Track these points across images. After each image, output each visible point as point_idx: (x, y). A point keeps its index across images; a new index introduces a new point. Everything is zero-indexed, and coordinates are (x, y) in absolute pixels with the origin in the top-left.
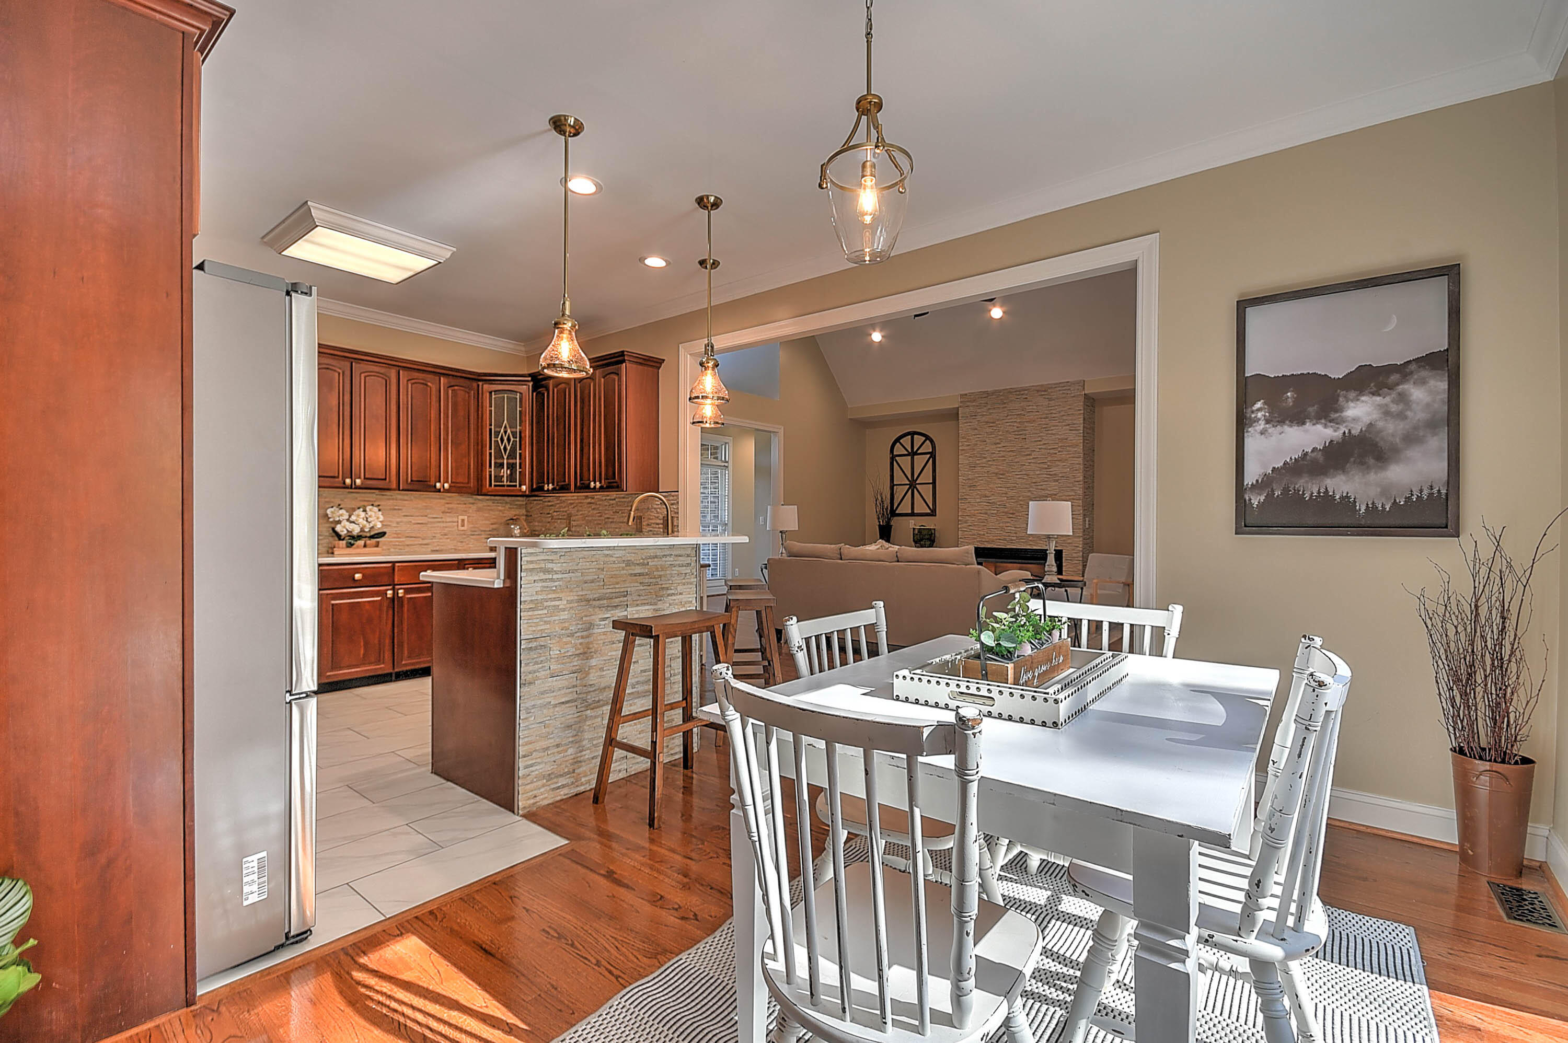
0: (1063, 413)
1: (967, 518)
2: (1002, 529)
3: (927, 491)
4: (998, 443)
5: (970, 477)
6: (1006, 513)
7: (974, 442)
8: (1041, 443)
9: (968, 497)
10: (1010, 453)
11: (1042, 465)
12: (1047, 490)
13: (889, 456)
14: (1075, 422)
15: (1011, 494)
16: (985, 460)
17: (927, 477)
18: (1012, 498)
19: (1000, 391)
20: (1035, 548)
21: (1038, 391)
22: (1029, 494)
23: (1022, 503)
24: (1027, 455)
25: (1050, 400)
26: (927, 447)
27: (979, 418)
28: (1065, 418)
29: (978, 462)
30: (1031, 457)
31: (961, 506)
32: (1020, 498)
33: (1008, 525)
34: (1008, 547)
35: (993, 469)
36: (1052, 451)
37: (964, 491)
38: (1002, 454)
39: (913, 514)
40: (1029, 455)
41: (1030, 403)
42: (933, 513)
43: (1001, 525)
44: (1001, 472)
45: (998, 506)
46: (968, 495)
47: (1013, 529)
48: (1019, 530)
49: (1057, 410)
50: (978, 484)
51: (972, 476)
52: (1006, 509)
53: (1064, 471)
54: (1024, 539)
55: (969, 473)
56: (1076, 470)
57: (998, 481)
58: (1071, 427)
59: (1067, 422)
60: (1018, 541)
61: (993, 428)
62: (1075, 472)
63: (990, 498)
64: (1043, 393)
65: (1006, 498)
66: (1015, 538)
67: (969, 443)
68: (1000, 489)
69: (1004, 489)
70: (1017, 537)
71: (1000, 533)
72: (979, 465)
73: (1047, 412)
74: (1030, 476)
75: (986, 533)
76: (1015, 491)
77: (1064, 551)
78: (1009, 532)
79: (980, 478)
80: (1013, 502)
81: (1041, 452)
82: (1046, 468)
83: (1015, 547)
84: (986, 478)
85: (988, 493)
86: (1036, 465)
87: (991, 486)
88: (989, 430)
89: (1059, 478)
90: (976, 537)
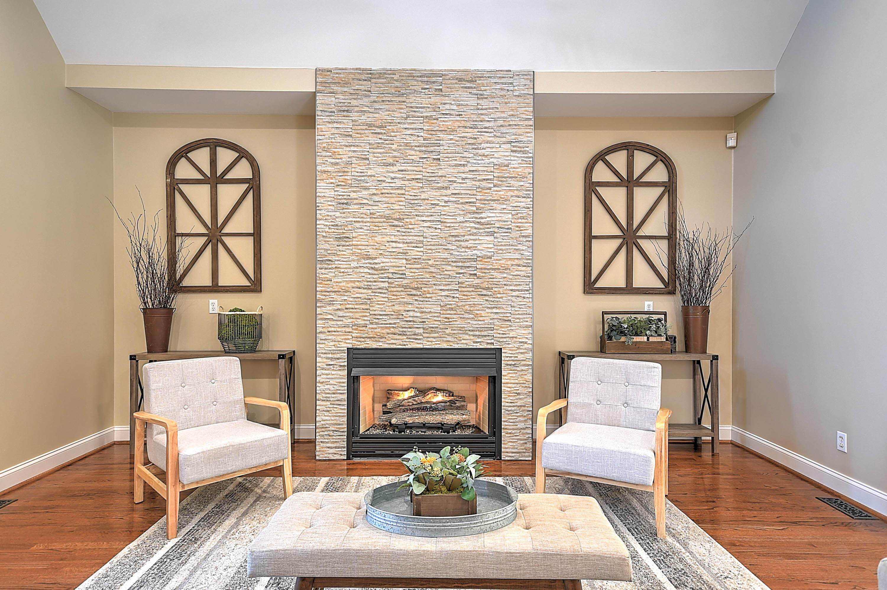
0: (501, 123)
1: (333, 295)
2: (398, 314)
3: (243, 247)
4: (389, 165)
5: (339, 221)
6: (405, 287)
7: (345, 159)
9: (334, 258)
10: (413, 183)
11: (467, 207)
12: (475, 248)
14: (520, 138)
15: (414, 253)
16: (365, 192)
17: (243, 222)
18: (416, 261)
19: (393, 72)
20: (457, 346)
21: (460, 80)
22: (446, 255)
23: (432, 269)
24: (443, 188)
25: (480, 97)
26: (244, 170)
27: (354, 116)
28: (504, 130)
29: (353, 195)
30: (449, 192)
31: (322, 273)
32: (430, 262)
33: (410, 307)
34: (409, 346)
35: (381, 209)
36: (484, 184)
37: (327, 246)
38: (399, 183)
39: (214, 289)
40: (446, 188)
41: (446, 100)
42: (255, 287)
43: (397, 308)
44: (397, 216)
45: (391, 276)
46: (334, 254)
47: (418, 314)
48: (428, 316)
49: (492, 116)
50: (354, 235)
51: (343, 220)
52: (406, 281)
53: (504, 219)
54: (438, 332)
55: (338, 214)
56: (523, 218)
57: (389, 230)
58: (514, 147)
59: (509, 138)
60: (427, 335)
61: (380, 136)
62: (520, 221)
63: (376, 261)
64: (468, 85)
65: (404, 261)
66: (421, 331)
67: (337, 161)
68: (394, 245)
69: (401, 245)
70: (423, 328)
71: (395, 324)
72: (355, 201)
73: (475, 117)
74: (448, 225)
75: (368, 322)
76: (422, 249)
77: (503, 351)
78: (411, 319)
79: (358, 225)
80: (417, 269)
81: (465, 185)
82: (474, 213)
83: (421, 346)
84: (368, 224)
85: (372, 252)
86: (456, 206)
87: (379, 239)
88: (373, 139)
89: (496, 230)
90: (350, 330)
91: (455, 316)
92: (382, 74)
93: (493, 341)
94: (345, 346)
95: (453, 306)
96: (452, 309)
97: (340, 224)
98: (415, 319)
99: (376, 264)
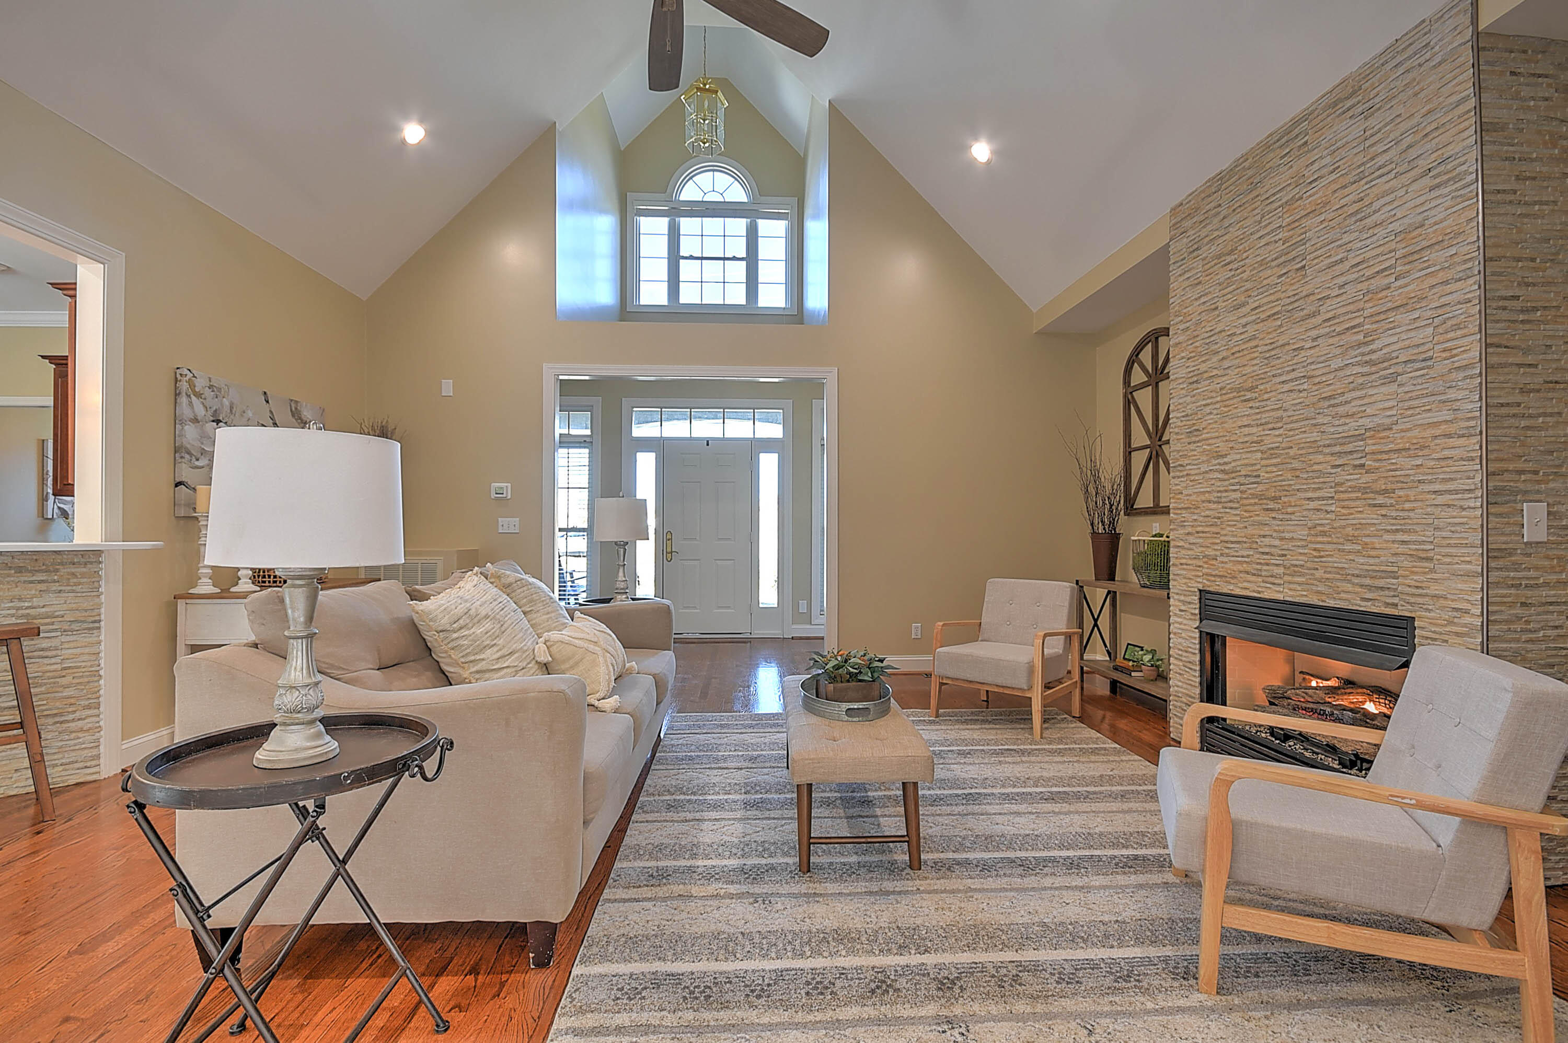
0: (1409, 140)
1: (1185, 514)
2: (1252, 542)
4: (1243, 305)
5: (1190, 409)
6: (1261, 497)
7: (1195, 317)
8: (1347, 265)
10: (1267, 323)
11: (1348, 337)
12: (1363, 414)
13: (1121, 390)
15: (1271, 439)
16: (1215, 359)
18: (1271, 453)
19: (1245, 158)
21: (1337, 103)
22: (1315, 436)
23: (1296, 464)
24: (1310, 316)
25: (1369, 112)
27: (1204, 251)
28: (1414, 153)
29: (1203, 367)
30: (1318, 320)
32: (1292, 452)
33: (1266, 531)
34: (1266, 596)
35: (1234, 378)
36: (1378, 282)
38: (1250, 330)
40: (1315, 314)
41: (1315, 155)
43: (1250, 531)
44: (1249, 384)
45: (1242, 480)
46: (1185, 456)
47: (1277, 543)
48: (1290, 545)
49: (1392, 136)
50: (1204, 424)
51: (1193, 406)
52: (1261, 487)
53: (1416, 341)
54: (1302, 575)
55: (1188, 399)
56: (1457, 327)
57: (1243, 410)
58: (1434, 177)
59: (1423, 164)
60: (1290, 578)
61: (1230, 267)
62: (1452, 335)
63: (1225, 460)
64: (1349, 103)
65: (1259, 455)
66: (1281, 570)
67: (1188, 325)
68: (1246, 430)
69: (1254, 430)
70: (1285, 567)
71: (1248, 556)
72: (1206, 375)
73: (1360, 159)
74: (1317, 380)
75: (1218, 553)
76: (1281, 431)
77: (1416, 624)
78: (1267, 550)
79: (1208, 410)
80: (1275, 465)
81: (1344, 297)
82: (1360, 345)
83: (1280, 597)
84: (1217, 406)
85: (1223, 447)
86: (1331, 341)
87: (1229, 425)
88: (1224, 274)
89: (1400, 369)
90: (1201, 563)
91: (1328, 547)
92: (1231, 171)
93: (1396, 600)
94: (1196, 586)
95: (1326, 529)
96: (1323, 534)
97: (1190, 412)
98: (1273, 550)
99: (1225, 463)
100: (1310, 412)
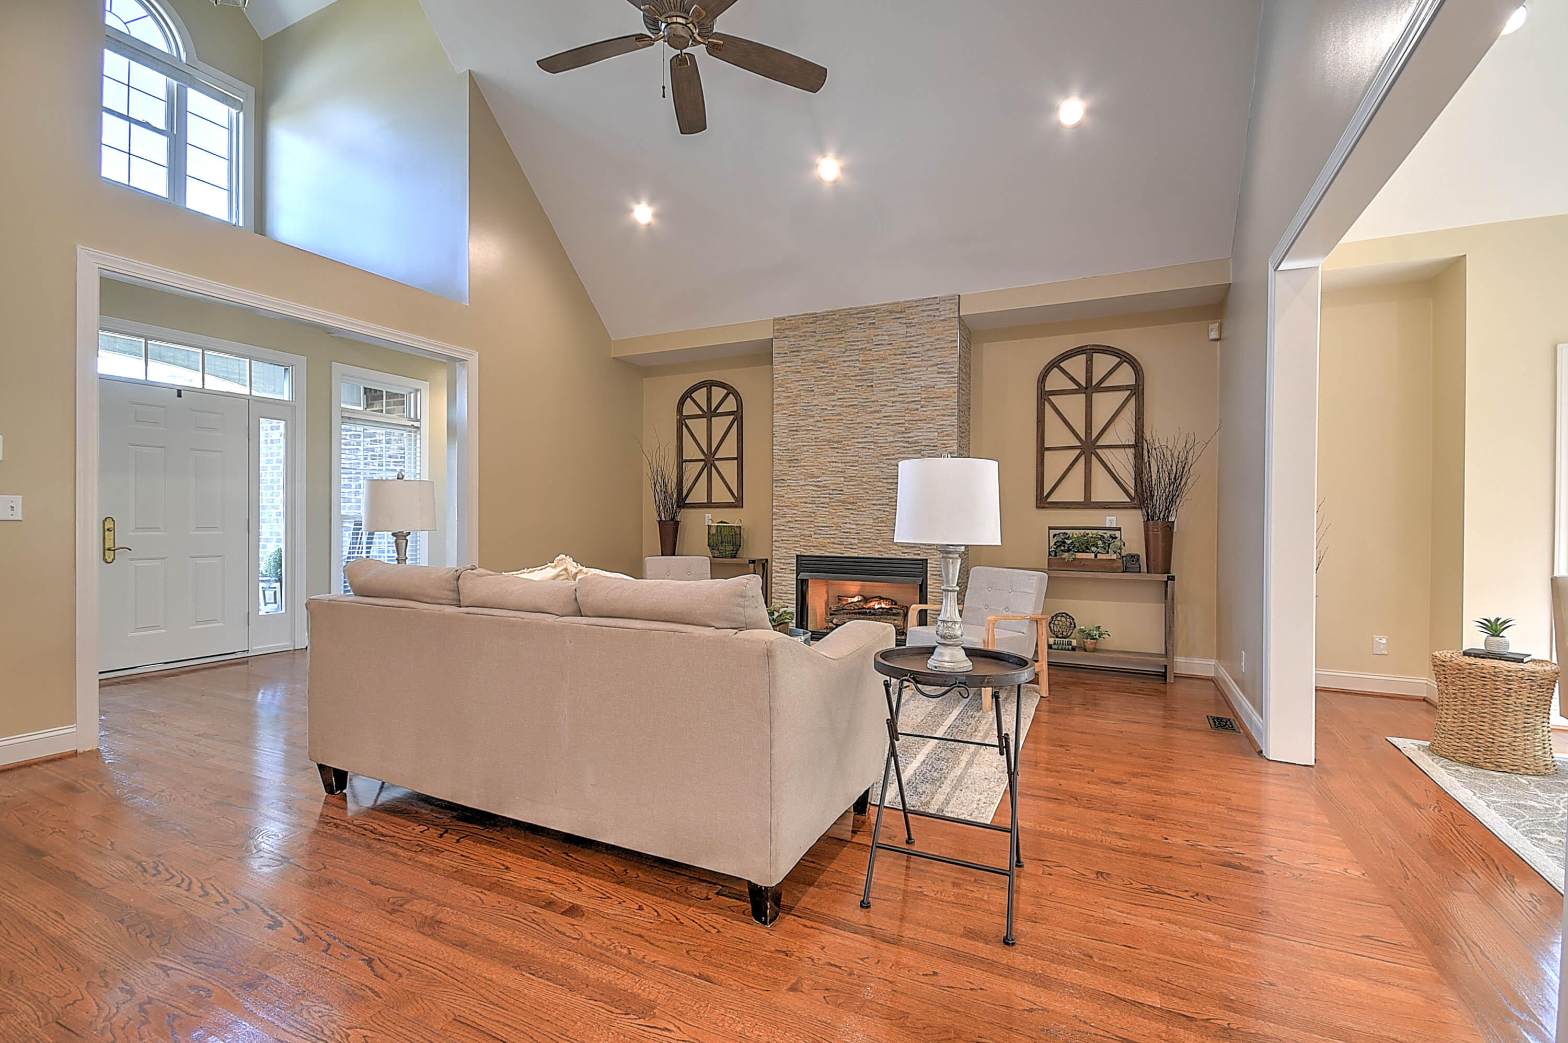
0: (928, 347)
1: (785, 509)
2: (837, 527)
3: (729, 470)
4: (831, 394)
5: (790, 446)
6: (843, 502)
7: (795, 392)
8: (897, 393)
9: (786, 478)
10: (850, 409)
11: (896, 428)
13: (674, 417)
14: (946, 360)
15: (850, 472)
16: (811, 420)
17: (729, 448)
18: (852, 479)
19: (834, 313)
20: (886, 556)
21: (891, 312)
22: (878, 473)
24: (875, 412)
25: (909, 325)
26: (730, 405)
27: (802, 354)
28: (930, 353)
29: (801, 423)
30: (881, 415)
31: (778, 491)
32: (864, 480)
33: (847, 520)
34: (846, 555)
35: (825, 434)
36: (912, 406)
37: (781, 468)
38: (838, 410)
39: (709, 505)
40: (878, 412)
41: (879, 332)
42: (738, 503)
43: (836, 520)
44: (836, 439)
45: (831, 492)
46: (787, 474)
47: (854, 527)
48: (862, 528)
49: (920, 342)
50: (802, 457)
51: (794, 445)
52: (844, 497)
53: (930, 437)
54: (870, 543)
55: (789, 440)
56: (948, 435)
57: (831, 452)
58: (940, 368)
59: (935, 360)
60: (861, 545)
61: (823, 370)
62: (945, 438)
63: (819, 479)
64: (898, 316)
65: (843, 479)
66: (856, 541)
67: (789, 394)
68: (834, 464)
69: (840, 465)
70: (859, 539)
71: (834, 534)
72: (803, 428)
73: (904, 345)
74: (880, 445)
75: (812, 533)
76: (857, 468)
77: (929, 561)
78: (847, 530)
79: (805, 449)
80: (853, 485)
81: (895, 408)
82: (903, 433)
83: (856, 555)
84: (813, 447)
85: (816, 472)
86: (887, 427)
87: (822, 460)
88: (818, 373)
89: (923, 448)
90: (798, 539)
91: (885, 528)
92: (824, 316)
93: (919, 552)
94: (794, 553)
95: (884, 519)
96: (882, 522)
97: (790, 448)
98: (851, 531)
99: (819, 482)
100: (876, 461)
